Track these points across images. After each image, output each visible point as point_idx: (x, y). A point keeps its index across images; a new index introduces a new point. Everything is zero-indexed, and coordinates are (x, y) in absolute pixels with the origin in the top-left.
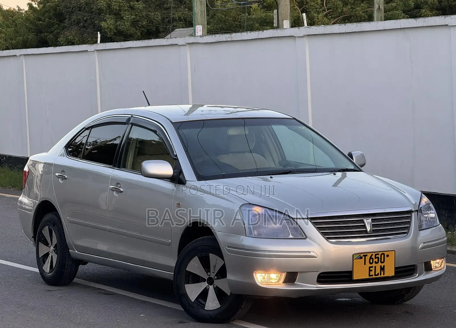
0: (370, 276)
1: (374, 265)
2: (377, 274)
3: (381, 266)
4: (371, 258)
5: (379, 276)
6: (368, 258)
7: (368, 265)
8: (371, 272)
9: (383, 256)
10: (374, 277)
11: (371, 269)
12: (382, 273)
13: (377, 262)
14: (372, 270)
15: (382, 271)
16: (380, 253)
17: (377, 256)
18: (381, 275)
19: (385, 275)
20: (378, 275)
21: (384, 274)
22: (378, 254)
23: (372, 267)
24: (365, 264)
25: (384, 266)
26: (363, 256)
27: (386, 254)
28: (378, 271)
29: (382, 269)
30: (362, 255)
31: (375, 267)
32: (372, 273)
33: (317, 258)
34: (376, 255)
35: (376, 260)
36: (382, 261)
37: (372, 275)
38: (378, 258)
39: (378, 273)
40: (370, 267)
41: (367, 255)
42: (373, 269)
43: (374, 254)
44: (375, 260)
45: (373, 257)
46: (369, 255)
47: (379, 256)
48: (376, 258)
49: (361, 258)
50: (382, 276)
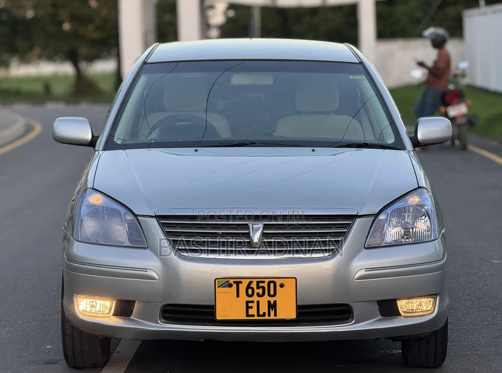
0: (248, 315)
1: (255, 298)
2: (261, 313)
3: (269, 302)
4: (249, 287)
5: (266, 317)
6: (243, 287)
7: (244, 298)
8: (249, 309)
9: (272, 285)
10: (256, 318)
11: (250, 305)
12: (272, 313)
13: (261, 293)
14: (251, 307)
15: (272, 310)
16: (267, 281)
17: (261, 285)
18: (269, 315)
19: (278, 317)
20: (264, 315)
21: (275, 315)
22: (264, 282)
23: (253, 302)
24: (238, 296)
25: (275, 302)
26: (234, 282)
27: (278, 282)
28: (264, 308)
29: (272, 306)
30: (231, 281)
31: (258, 302)
32: (253, 311)
33: (157, 280)
34: (258, 283)
35: (260, 291)
36: (272, 293)
37: (253, 316)
38: (263, 288)
39: (264, 314)
40: (247, 302)
41: (241, 282)
42: (254, 305)
43: (255, 281)
44: (256, 291)
45: (254, 285)
46: (245, 283)
47: (265, 285)
48: (258, 287)
49: (230, 286)
50: (272, 317)
